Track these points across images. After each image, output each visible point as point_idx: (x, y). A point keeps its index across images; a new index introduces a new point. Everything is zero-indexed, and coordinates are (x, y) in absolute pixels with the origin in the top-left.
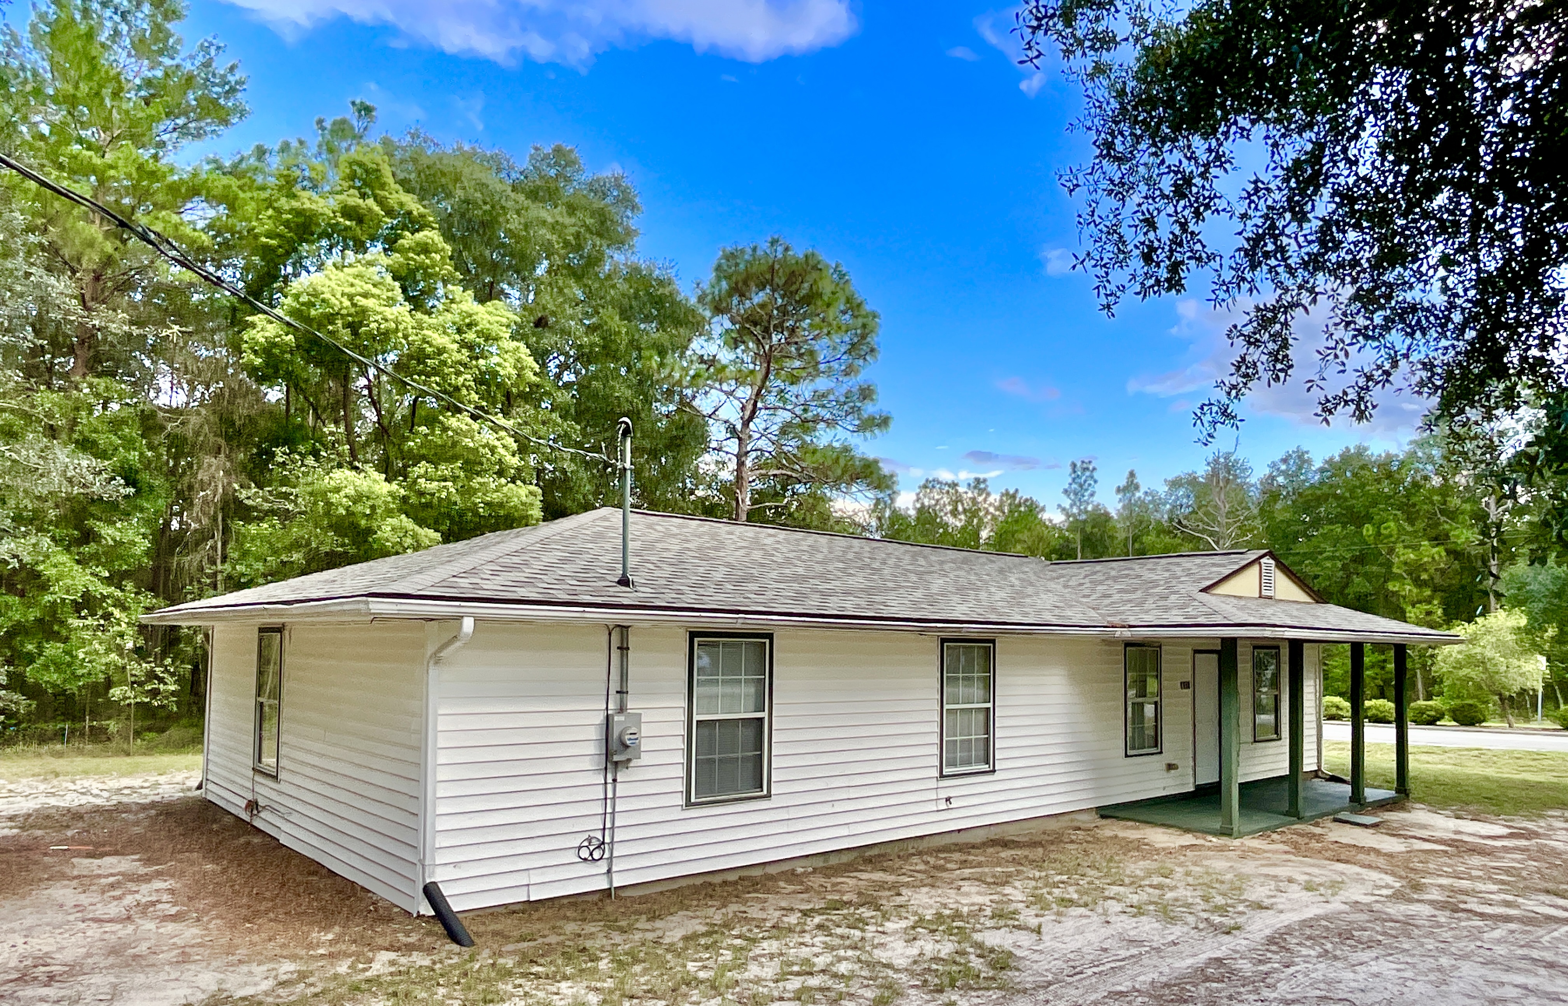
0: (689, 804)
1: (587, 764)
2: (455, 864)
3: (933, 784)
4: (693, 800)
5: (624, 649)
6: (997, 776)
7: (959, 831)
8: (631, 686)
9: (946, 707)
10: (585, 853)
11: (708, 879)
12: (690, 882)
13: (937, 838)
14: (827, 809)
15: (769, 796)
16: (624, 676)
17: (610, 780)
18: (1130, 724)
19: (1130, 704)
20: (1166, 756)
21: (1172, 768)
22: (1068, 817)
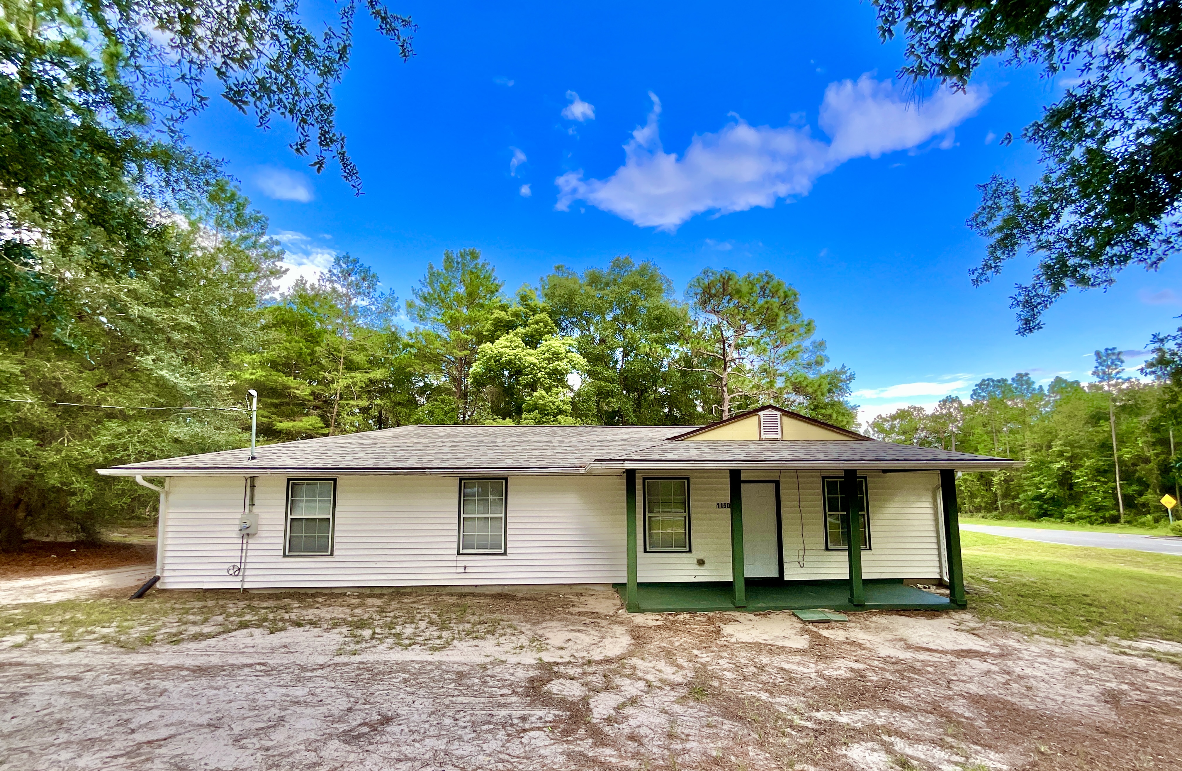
0: (284, 555)
1: (234, 534)
2: (174, 570)
3: (454, 558)
4: (287, 553)
5: (253, 486)
6: (509, 557)
7: (476, 586)
8: (256, 502)
9: (462, 516)
10: (231, 572)
11: (299, 591)
12: (287, 591)
13: (459, 588)
14: (373, 565)
15: (332, 555)
16: (252, 498)
17: (245, 541)
18: (650, 530)
19: (649, 517)
20: (697, 554)
21: (701, 563)
22: (581, 587)
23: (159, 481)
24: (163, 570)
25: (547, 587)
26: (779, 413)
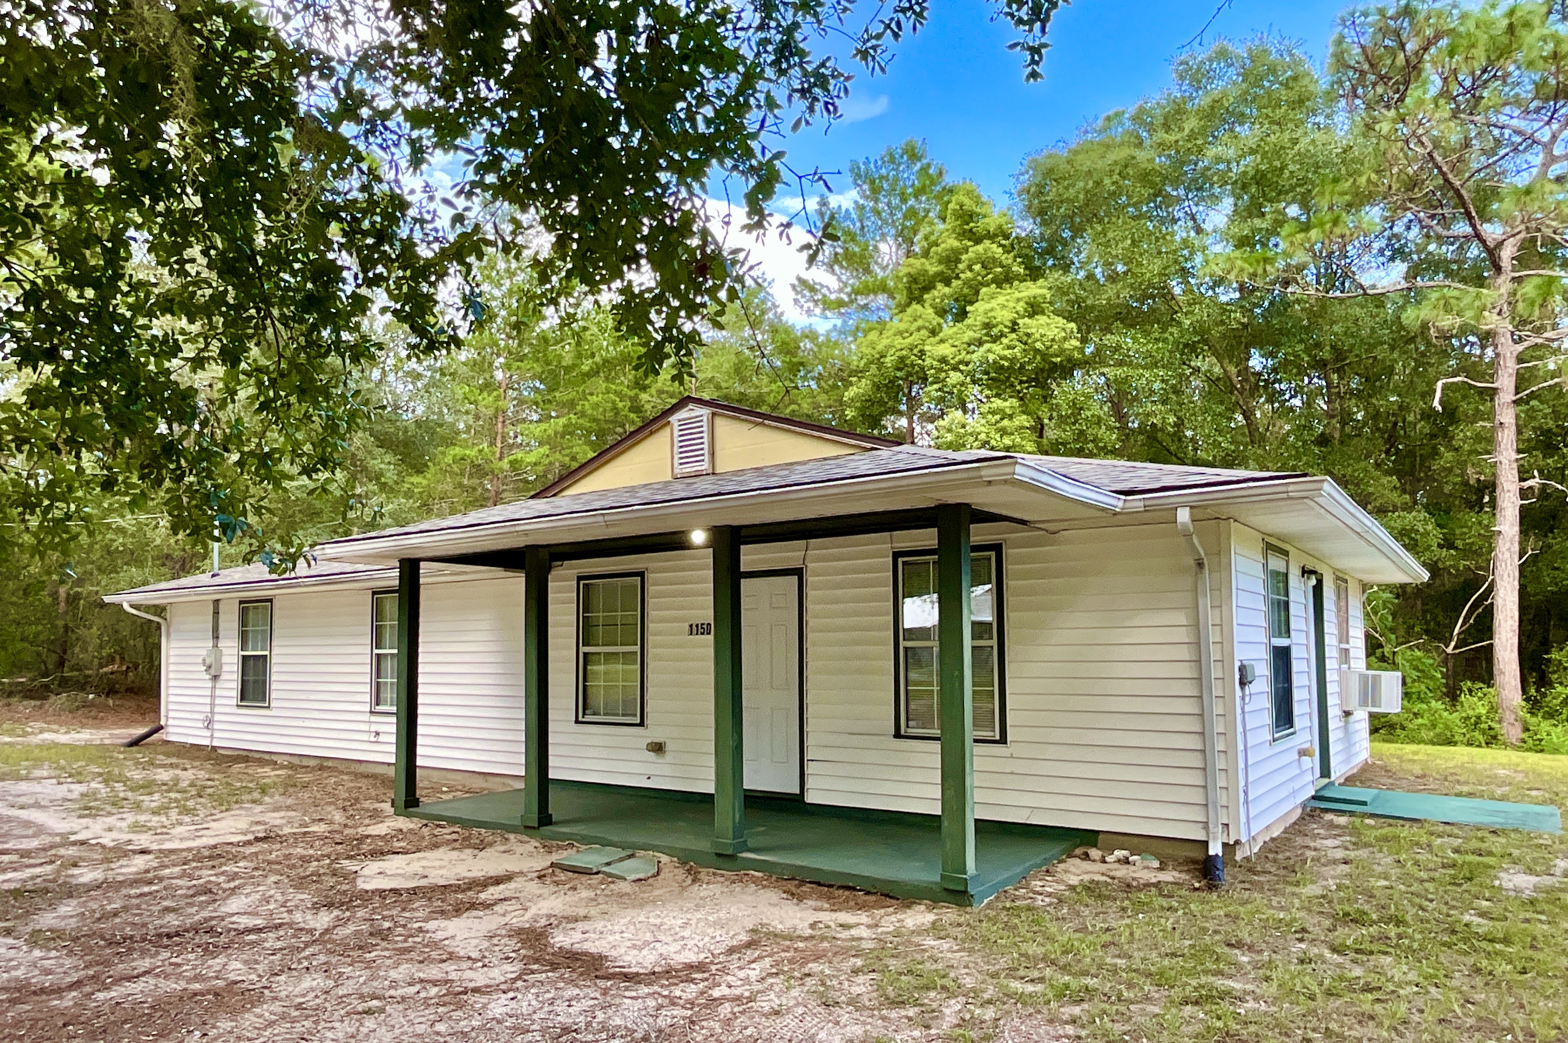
0: (237, 705)
2: (173, 718)
3: (367, 717)
4: (239, 703)
5: (216, 613)
8: (220, 634)
9: (375, 651)
10: (205, 724)
11: (249, 754)
12: (241, 753)
13: (372, 765)
15: (269, 707)
16: (216, 629)
17: (213, 685)
18: (585, 680)
19: (585, 654)
20: (653, 733)
21: (658, 748)
22: (497, 779)
23: (159, 610)
24: (167, 717)
25: (458, 776)
26: (705, 412)
